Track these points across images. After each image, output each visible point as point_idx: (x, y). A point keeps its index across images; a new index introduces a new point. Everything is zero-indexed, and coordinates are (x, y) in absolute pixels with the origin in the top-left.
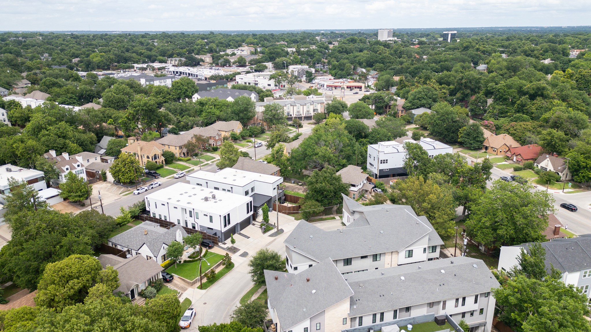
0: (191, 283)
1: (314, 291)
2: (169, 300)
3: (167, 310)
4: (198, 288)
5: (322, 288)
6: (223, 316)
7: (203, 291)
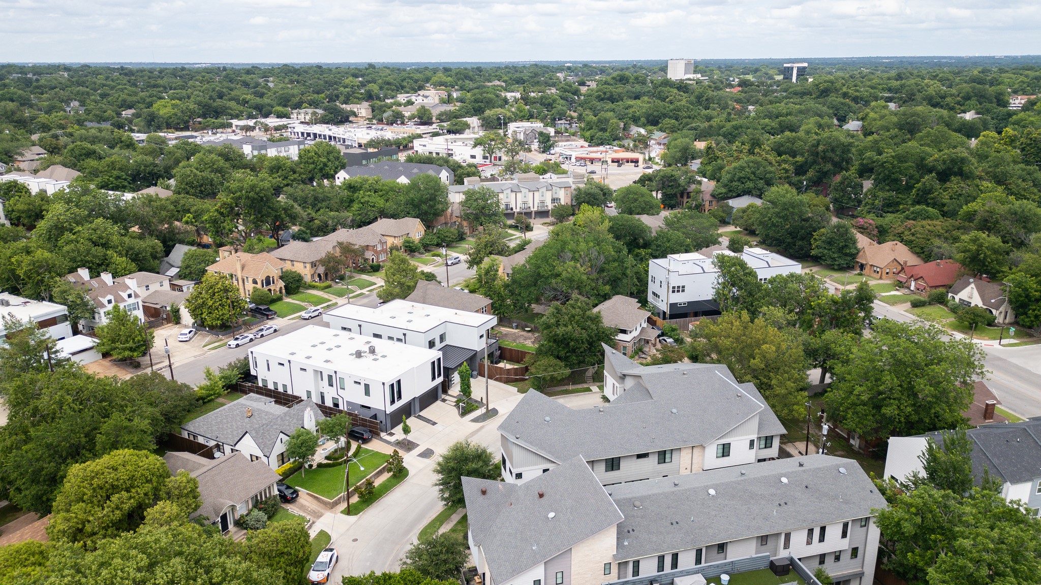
0: (329, 503)
1: (552, 515)
2: (289, 532)
3: (286, 550)
4: (342, 512)
5: (567, 509)
6: (388, 561)
7: (352, 519)
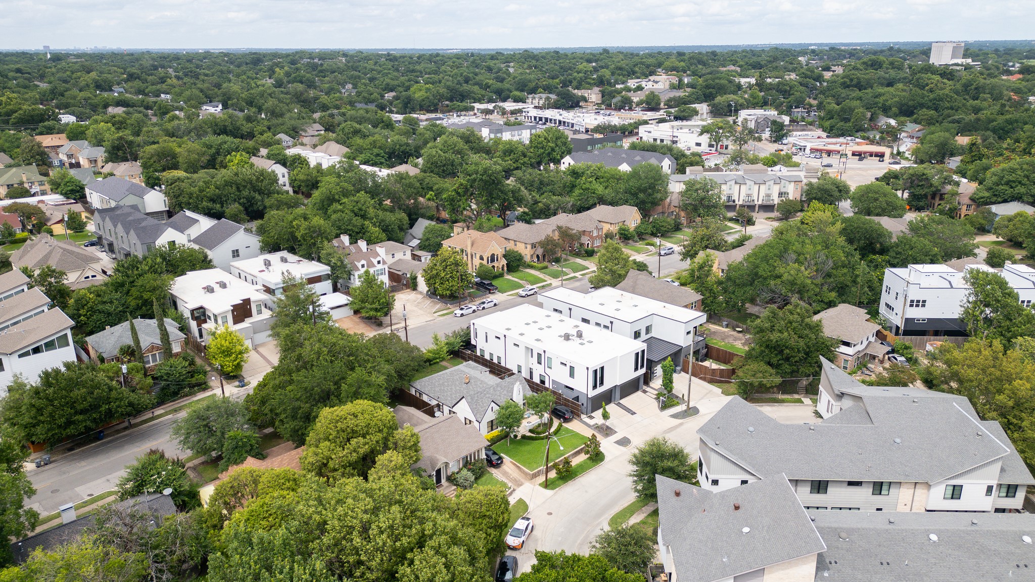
0: (529, 474)
1: (746, 530)
2: (492, 498)
3: (488, 513)
4: (540, 485)
5: (763, 527)
6: (579, 542)
7: (549, 493)
